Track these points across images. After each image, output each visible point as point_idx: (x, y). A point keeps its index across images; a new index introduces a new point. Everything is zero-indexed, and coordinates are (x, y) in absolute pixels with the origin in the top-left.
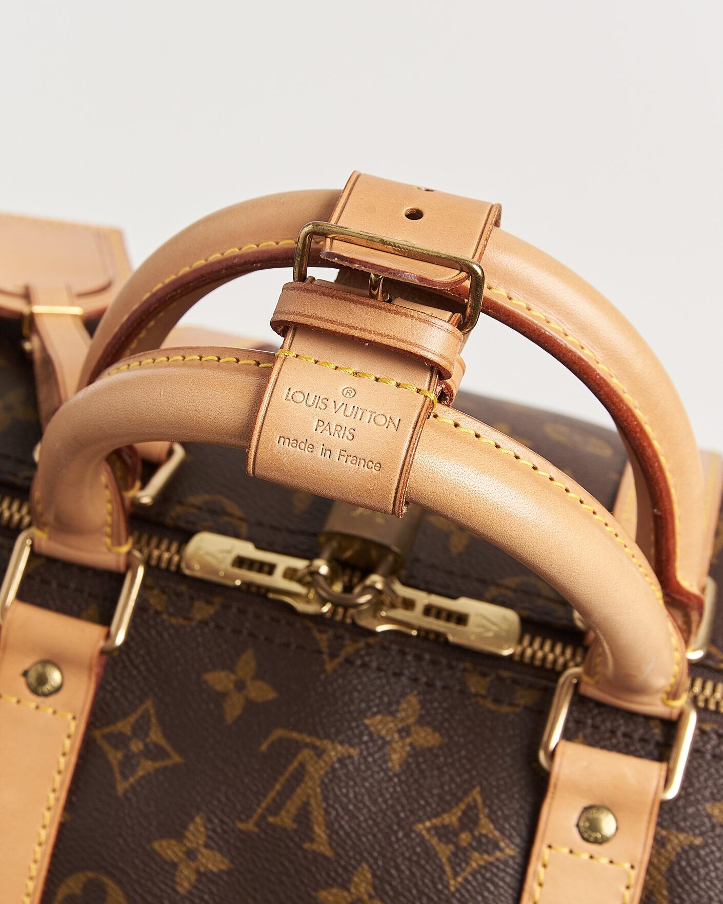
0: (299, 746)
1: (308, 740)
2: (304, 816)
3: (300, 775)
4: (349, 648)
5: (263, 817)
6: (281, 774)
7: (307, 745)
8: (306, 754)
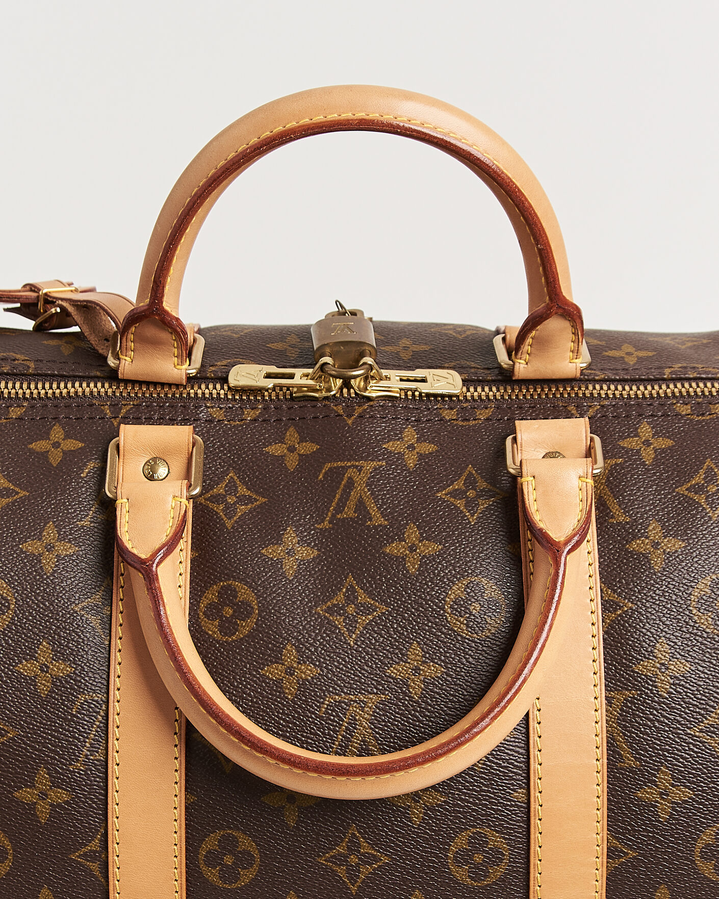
0: (345, 469)
1: (349, 464)
2: (361, 506)
3: (351, 484)
4: (358, 410)
5: (333, 516)
6: (338, 488)
7: (350, 467)
8: (350, 473)
